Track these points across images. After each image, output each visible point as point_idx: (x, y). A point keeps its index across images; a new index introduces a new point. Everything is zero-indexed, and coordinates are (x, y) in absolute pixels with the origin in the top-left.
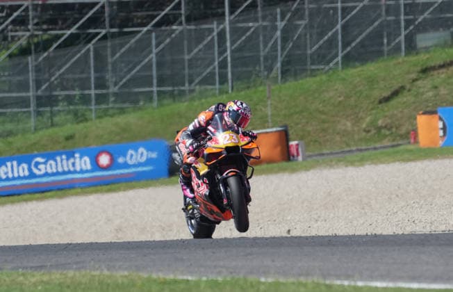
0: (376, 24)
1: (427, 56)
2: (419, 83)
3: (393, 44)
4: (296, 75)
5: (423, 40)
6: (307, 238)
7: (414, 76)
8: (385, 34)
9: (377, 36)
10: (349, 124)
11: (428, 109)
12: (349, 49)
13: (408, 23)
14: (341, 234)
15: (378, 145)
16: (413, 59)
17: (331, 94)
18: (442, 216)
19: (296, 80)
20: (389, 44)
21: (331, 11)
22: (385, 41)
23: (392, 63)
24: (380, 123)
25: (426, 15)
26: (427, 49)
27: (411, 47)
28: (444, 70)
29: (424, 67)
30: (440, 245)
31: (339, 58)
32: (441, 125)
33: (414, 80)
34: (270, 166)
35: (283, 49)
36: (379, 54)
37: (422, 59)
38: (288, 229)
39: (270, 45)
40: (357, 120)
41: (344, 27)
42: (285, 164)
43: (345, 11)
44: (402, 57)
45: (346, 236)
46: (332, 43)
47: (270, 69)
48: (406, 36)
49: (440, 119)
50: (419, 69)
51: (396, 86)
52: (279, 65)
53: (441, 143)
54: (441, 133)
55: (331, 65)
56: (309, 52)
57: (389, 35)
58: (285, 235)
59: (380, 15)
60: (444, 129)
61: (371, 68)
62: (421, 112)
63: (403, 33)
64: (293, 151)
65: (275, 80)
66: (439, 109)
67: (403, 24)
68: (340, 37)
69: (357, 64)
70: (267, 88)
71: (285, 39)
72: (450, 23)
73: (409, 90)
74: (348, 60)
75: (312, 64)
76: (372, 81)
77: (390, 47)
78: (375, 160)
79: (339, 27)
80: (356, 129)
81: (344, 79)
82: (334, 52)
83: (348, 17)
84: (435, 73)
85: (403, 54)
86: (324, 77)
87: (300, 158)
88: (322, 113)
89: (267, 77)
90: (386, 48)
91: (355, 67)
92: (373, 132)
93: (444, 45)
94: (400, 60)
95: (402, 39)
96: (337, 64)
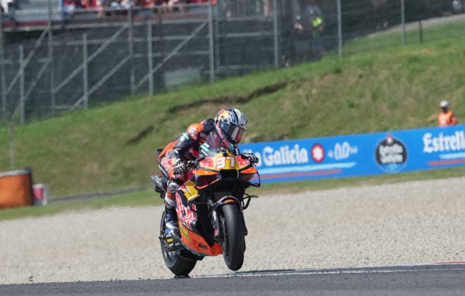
0: (123, 62)
1: (176, 95)
2: (168, 123)
3: (141, 82)
4: (40, 116)
5: (172, 78)
6: (48, 285)
7: (162, 115)
8: (132, 71)
9: (123, 75)
10: (95, 166)
12: (95, 88)
13: (156, 61)
15: (125, 188)
16: (161, 98)
17: (77, 135)
19: (40, 120)
20: (137, 81)
21: (77, 50)
22: (133, 79)
23: (140, 101)
24: (128, 164)
25: (175, 52)
26: (176, 88)
27: (160, 86)
28: (192, 110)
29: (173, 106)
31: (85, 98)
33: (163, 120)
34: (12, 210)
35: (26, 88)
36: (126, 93)
37: (170, 98)
38: (30, 276)
39: (12, 84)
40: (103, 163)
41: (90, 65)
42: (28, 208)
43: (91, 48)
44: (150, 97)
45: (90, 283)
46: (77, 81)
47: (12, 110)
48: (154, 75)
50: (167, 108)
51: (144, 127)
52: (22, 105)
55: (77, 104)
56: (53, 91)
57: (136, 73)
58: (26, 282)
59: (127, 53)
61: (118, 108)
63: (151, 71)
64: (37, 194)
65: (17, 122)
67: (150, 63)
68: (85, 76)
69: (104, 103)
70: (9, 129)
71: (28, 79)
72: (199, 60)
73: (158, 130)
74: (95, 100)
75: (58, 103)
76: (118, 121)
77: (137, 86)
78: (122, 203)
79: (84, 65)
80: (103, 172)
81: (91, 120)
82: (79, 91)
83: (95, 55)
84: (185, 112)
85: (151, 92)
86: (69, 118)
87: (45, 202)
88: (68, 155)
89: (9, 118)
90: (133, 88)
91: (102, 106)
92: (121, 174)
93: (194, 83)
94: (148, 99)
95: (150, 76)
96: (82, 103)
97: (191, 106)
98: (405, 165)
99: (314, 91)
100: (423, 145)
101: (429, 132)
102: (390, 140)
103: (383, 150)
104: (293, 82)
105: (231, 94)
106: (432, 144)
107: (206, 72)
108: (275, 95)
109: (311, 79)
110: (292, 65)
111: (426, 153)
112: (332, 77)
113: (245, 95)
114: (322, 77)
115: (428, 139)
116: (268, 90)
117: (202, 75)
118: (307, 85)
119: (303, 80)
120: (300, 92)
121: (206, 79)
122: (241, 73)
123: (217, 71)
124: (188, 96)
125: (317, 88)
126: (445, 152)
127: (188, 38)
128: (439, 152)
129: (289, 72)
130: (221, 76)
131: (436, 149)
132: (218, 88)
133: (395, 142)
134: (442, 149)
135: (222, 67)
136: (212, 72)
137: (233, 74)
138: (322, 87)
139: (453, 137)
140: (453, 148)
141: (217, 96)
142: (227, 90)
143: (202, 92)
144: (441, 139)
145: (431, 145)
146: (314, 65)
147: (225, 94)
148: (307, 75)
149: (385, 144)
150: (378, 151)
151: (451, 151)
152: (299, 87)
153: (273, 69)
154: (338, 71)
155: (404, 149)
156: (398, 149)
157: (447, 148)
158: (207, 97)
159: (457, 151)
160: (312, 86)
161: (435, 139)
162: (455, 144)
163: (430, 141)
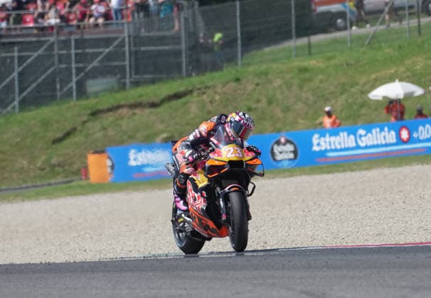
0: (49, 71)
1: (96, 100)
2: (89, 125)
3: (65, 89)
5: (93, 86)
7: (85, 118)
8: (58, 80)
9: (50, 83)
10: (25, 163)
11: (98, 149)
12: (25, 94)
13: (79, 70)
14: (18, 262)
15: (52, 181)
16: (83, 103)
17: (9, 135)
18: (110, 245)
20: (61, 88)
21: (9, 60)
22: (58, 87)
23: (65, 106)
24: (54, 161)
25: (95, 63)
26: (96, 94)
27: (82, 92)
28: (111, 113)
29: (94, 110)
30: (108, 271)
31: (16, 103)
32: (109, 163)
33: (84, 122)
36: (53, 98)
37: (91, 102)
40: (33, 159)
41: (20, 74)
43: (22, 60)
44: (73, 102)
45: (22, 265)
46: (9, 88)
48: (77, 83)
49: (109, 158)
50: (89, 112)
51: (68, 128)
53: (110, 179)
54: (109, 170)
55: (9, 108)
57: (62, 81)
59: (53, 64)
60: (112, 167)
61: (46, 112)
62: (91, 152)
63: (74, 79)
66: (108, 149)
67: (74, 71)
68: (16, 83)
69: (32, 107)
72: (116, 71)
73: (81, 131)
74: (24, 104)
76: (46, 124)
77: (62, 93)
78: (49, 196)
79: (15, 74)
80: (32, 167)
81: (21, 122)
82: (11, 96)
83: (25, 65)
84: (104, 115)
85: (75, 98)
86: (2, 120)
90: (59, 94)
91: (31, 110)
92: (48, 170)
93: (111, 90)
94: (72, 103)
95: (73, 84)
96: (14, 108)
97: (110, 110)
98: (296, 161)
99: (217, 97)
100: (312, 145)
101: (317, 132)
102: (283, 140)
103: (277, 149)
104: (199, 89)
105: (144, 99)
106: (320, 143)
107: (123, 81)
108: (183, 100)
109: (215, 86)
110: (198, 74)
111: (315, 151)
112: (233, 85)
113: (156, 100)
114: (224, 85)
115: (317, 139)
116: (177, 96)
117: (119, 83)
118: (210, 92)
119: (207, 87)
120: (205, 97)
121: (123, 87)
122: (153, 82)
123: (132, 80)
124: (107, 101)
125: (220, 95)
126: (332, 150)
127: (107, 50)
128: (326, 151)
129: (195, 80)
130: (136, 84)
131: (323, 148)
132: (133, 94)
133: (288, 142)
134: (329, 148)
135: (137, 77)
136: (128, 81)
137: (147, 82)
138: (225, 93)
139: (338, 137)
140: (339, 147)
141: (132, 101)
142: (140, 96)
143: (120, 97)
144: (328, 138)
145: (318, 144)
146: (217, 74)
147: (139, 100)
148: (211, 83)
149: (278, 143)
150: (272, 149)
151: (336, 150)
152: (204, 93)
153: (181, 78)
154: (238, 80)
155: (295, 147)
156: (290, 148)
157: (333, 147)
158: (123, 103)
159: (341, 150)
160: (216, 93)
161: (322, 139)
162: (340, 144)
163: (318, 141)
